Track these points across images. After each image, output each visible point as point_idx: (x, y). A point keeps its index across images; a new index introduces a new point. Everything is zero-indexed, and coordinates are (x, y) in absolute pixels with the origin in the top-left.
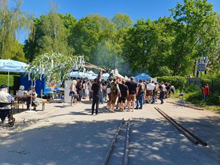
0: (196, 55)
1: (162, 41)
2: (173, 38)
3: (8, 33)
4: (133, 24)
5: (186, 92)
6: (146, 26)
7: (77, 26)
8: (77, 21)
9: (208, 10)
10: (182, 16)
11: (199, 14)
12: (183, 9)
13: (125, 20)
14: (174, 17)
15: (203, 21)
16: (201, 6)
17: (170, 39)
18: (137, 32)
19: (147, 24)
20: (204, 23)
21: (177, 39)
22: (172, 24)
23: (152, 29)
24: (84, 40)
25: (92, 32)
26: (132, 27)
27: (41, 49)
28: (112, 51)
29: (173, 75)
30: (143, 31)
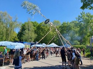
0: (90, 36)
1: (74, 30)
2: (78, 29)
3: (11, 30)
4: (61, 24)
5: (86, 52)
6: (67, 25)
7: (39, 26)
8: (39, 24)
9: (92, 17)
10: (81, 20)
11: (88, 19)
12: (81, 18)
13: (58, 23)
14: (78, 21)
15: (90, 22)
16: (88, 16)
17: (77, 29)
18: (63, 27)
19: (67, 24)
20: (91, 23)
21: (80, 29)
22: (77, 23)
23: (69, 26)
24: (41, 31)
25: (45, 28)
26: (61, 25)
27: (23, 35)
28: (53, 35)
29: (80, 44)
30: (65, 27)
